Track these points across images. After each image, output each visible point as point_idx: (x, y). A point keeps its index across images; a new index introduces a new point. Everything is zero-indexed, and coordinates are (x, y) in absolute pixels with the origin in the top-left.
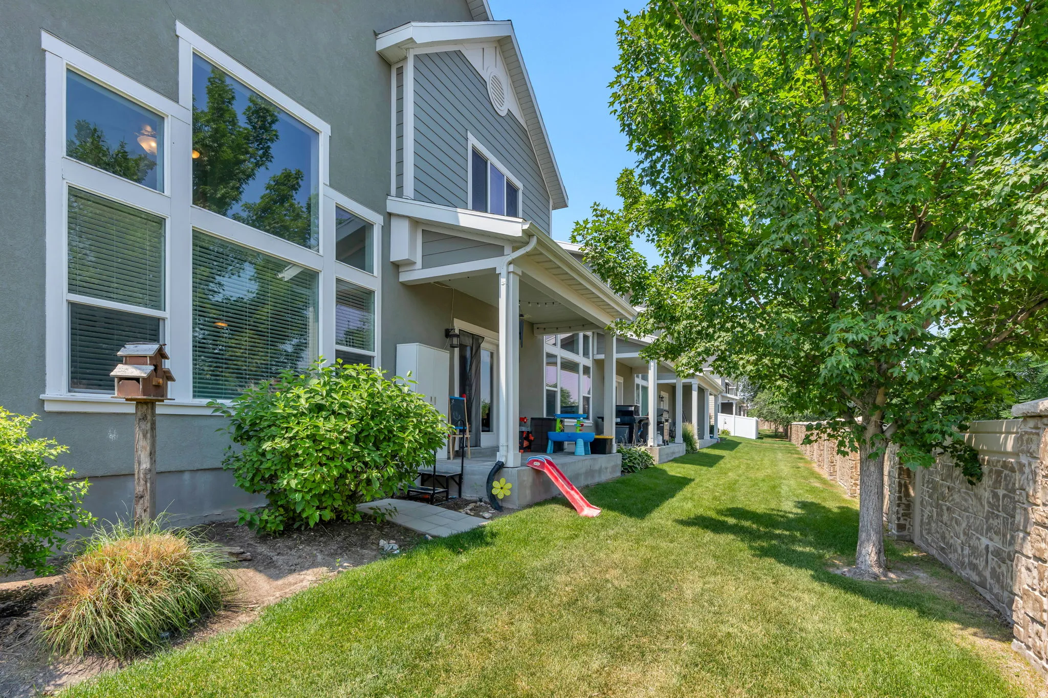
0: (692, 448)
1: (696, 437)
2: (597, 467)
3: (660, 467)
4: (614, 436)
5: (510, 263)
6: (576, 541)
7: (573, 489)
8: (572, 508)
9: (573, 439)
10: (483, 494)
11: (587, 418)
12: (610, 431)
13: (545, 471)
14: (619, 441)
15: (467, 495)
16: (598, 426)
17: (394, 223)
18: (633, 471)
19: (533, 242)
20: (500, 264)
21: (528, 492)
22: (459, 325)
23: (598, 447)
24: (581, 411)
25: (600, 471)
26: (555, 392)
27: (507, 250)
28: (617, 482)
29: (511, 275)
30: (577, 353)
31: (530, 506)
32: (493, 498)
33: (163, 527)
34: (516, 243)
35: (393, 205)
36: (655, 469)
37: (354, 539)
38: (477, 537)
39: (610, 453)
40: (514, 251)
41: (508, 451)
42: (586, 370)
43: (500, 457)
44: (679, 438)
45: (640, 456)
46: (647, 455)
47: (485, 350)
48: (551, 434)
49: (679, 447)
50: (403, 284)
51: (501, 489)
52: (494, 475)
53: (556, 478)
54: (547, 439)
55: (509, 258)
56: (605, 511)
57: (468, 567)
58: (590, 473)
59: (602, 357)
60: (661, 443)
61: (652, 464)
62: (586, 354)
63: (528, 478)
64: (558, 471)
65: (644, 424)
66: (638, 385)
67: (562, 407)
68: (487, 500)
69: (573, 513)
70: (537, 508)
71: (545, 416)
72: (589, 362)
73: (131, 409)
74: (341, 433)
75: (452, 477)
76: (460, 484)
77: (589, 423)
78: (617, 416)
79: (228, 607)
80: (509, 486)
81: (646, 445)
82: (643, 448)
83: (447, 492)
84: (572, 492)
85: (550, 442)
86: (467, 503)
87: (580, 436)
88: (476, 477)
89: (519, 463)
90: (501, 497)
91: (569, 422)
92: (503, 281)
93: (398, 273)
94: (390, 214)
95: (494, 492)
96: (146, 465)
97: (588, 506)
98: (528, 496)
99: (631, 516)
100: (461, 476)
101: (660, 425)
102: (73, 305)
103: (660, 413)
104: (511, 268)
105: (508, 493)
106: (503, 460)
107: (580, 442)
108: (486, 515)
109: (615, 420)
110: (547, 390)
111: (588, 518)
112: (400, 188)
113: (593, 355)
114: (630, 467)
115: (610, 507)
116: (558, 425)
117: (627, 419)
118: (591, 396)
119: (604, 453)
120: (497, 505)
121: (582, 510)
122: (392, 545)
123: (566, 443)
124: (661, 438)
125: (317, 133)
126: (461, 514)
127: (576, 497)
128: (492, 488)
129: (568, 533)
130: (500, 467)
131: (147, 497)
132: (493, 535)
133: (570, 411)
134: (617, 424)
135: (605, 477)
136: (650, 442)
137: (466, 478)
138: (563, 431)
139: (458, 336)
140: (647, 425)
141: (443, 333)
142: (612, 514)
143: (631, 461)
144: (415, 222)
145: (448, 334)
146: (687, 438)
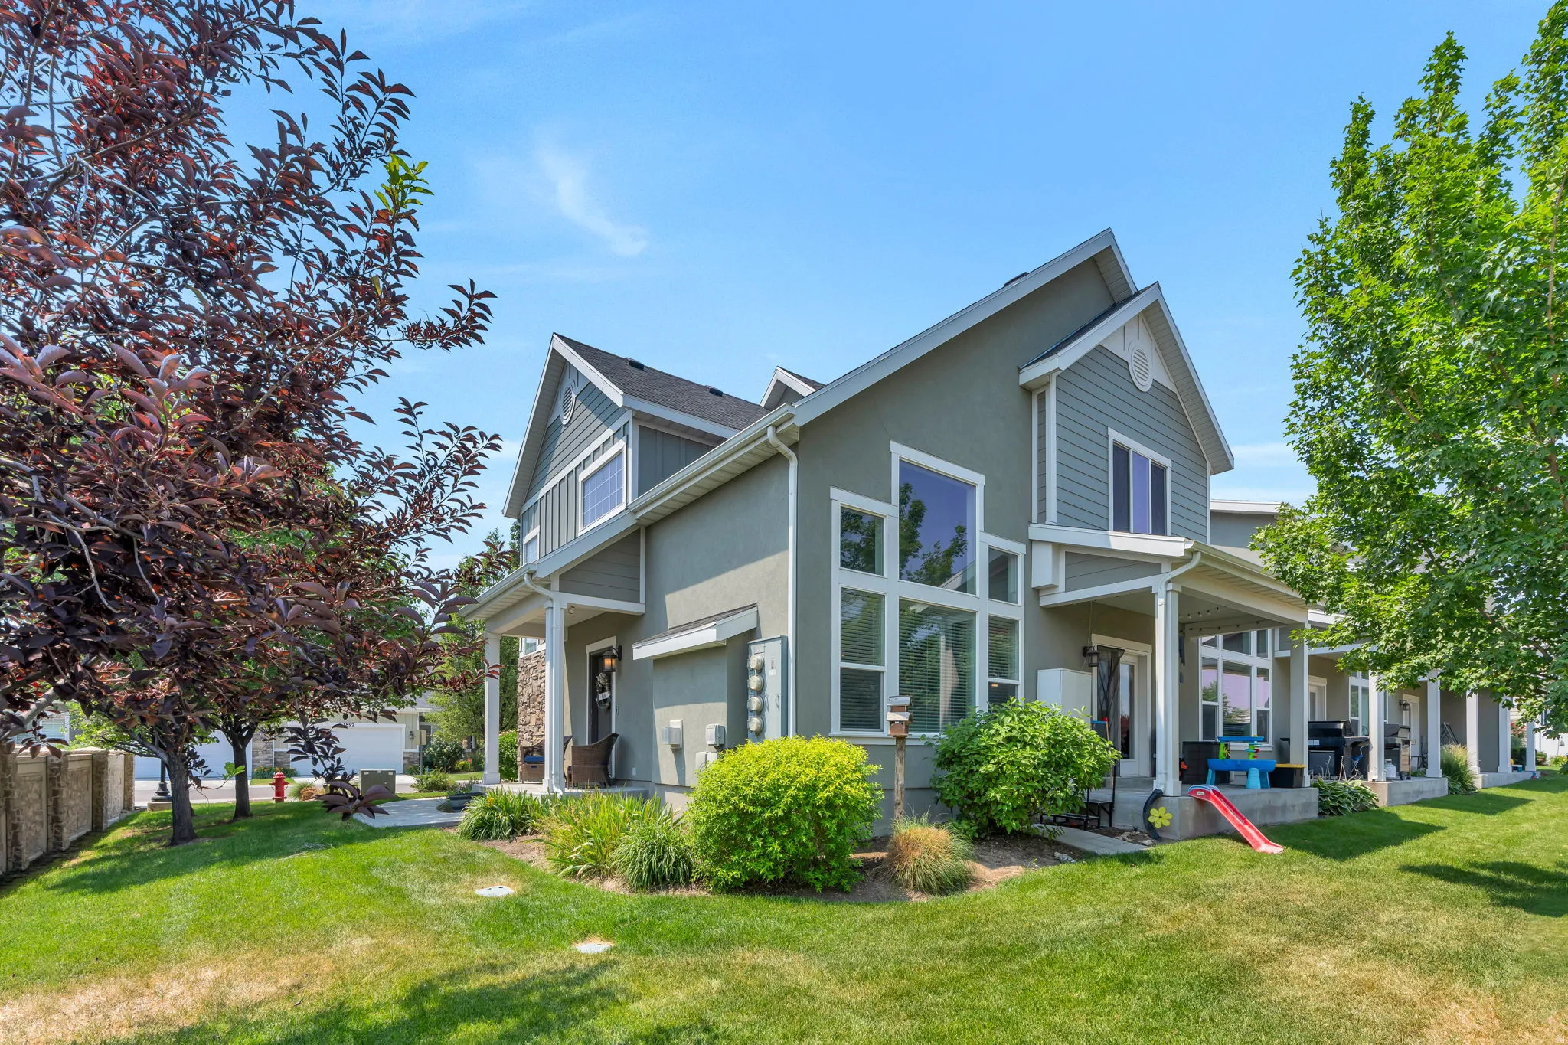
0: (1464, 786)
1: (1474, 767)
2: (1279, 803)
3: (1390, 810)
4: (1306, 765)
5: (1169, 582)
6: (1252, 870)
7: (1246, 823)
8: (1246, 843)
9: (1244, 767)
10: (1139, 823)
11: (1265, 740)
12: (1299, 758)
13: (1211, 801)
14: (1314, 770)
15: (1118, 824)
16: (1282, 750)
17: (1036, 549)
18: (1339, 814)
19: (1197, 559)
20: (1157, 583)
21: (1190, 823)
22: (1097, 640)
23: (1282, 778)
24: (1254, 733)
25: (1284, 808)
26: (1215, 707)
27: (1165, 568)
28: (1312, 823)
29: (1170, 594)
30: (1248, 652)
31: (1194, 838)
32: (1150, 827)
33: (930, 822)
34: (1175, 562)
35: (1035, 532)
36: (1380, 812)
37: (1032, 850)
38: (1144, 857)
39: (1300, 786)
40: (1173, 569)
41: (1166, 778)
42: (1262, 672)
43: (1158, 784)
44: (1435, 767)
45: (1351, 793)
46: (1364, 792)
47: (1125, 663)
48: (1211, 762)
49: (1436, 783)
50: (1043, 608)
51: (1159, 817)
52: (1152, 802)
53: (1224, 809)
54: (1207, 768)
55: (1169, 577)
56: (1289, 850)
57: (1145, 876)
58: (1270, 809)
59: (1287, 653)
60: (1393, 775)
61: (1374, 805)
62: (1262, 650)
63: (1190, 808)
64: (1226, 802)
65: (1360, 749)
66: (1355, 689)
67: (1225, 725)
68: (1145, 830)
69: (1247, 848)
70: (1202, 841)
71: (1201, 740)
72: (1267, 663)
73: (893, 742)
74: (1034, 759)
75: (1102, 806)
76: (1110, 814)
77: (1268, 746)
78: (1311, 736)
79: (976, 880)
80: (1169, 816)
81: (1365, 777)
82: (1358, 783)
83: (1099, 820)
84: (1246, 827)
85: (1210, 771)
86: (1121, 832)
87: (1253, 764)
88: (1130, 806)
89: (1179, 792)
90: (1158, 826)
91: (1237, 746)
92: (1160, 601)
93: (1038, 597)
94: (1031, 541)
95: (1151, 819)
96: (901, 782)
97: (1266, 842)
98: (1190, 827)
99: (1325, 856)
100: (1112, 804)
101: (1391, 751)
102: (843, 670)
103: (1391, 731)
104: (1170, 587)
105: (1167, 824)
106: (1161, 788)
107: (1255, 773)
108: (1146, 842)
109: (1307, 743)
110: (1204, 706)
111: (1264, 853)
112: (1042, 514)
113: (1273, 651)
114: (1335, 808)
115: (1295, 847)
116: (1222, 750)
117: (1330, 740)
118: (1270, 709)
119: (1291, 786)
120: (1155, 834)
121: (1259, 845)
122: (1065, 856)
123: (1233, 774)
124: (1394, 768)
125: (974, 487)
126: (1119, 840)
127: (1251, 832)
128: (1150, 815)
129: (1242, 863)
130: (1158, 796)
131: (902, 804)
132: (1160, 857)
133: (1237, 731)
134: (1311, 748)
135: (1292, 817)
136: (1373, 774)
137: (1117, 807)
138: (1228, 757)
139: (1096, 654)
140: (1367, 749)
141: (1081, 651)
142: (1298, 853)
143: (1335, 799)
144: (1058, 547)
145: (1086, 652)
146: (1452, 770)
